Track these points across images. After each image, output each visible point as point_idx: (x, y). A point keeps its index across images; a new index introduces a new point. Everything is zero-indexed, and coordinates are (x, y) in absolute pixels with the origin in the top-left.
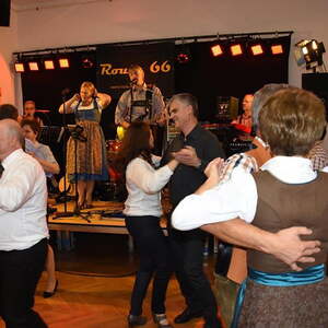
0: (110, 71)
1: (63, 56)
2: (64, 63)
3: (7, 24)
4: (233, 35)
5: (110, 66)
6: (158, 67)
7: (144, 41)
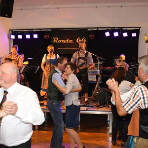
0: (57, 41)
1: (35, 33)
2: (36, 36)
4: (114, 28)
5: (57, 39)
6: (80, 40)
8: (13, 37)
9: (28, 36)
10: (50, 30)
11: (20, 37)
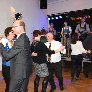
0: (73, 19)
2: (61, 17)
3: (46, 8)
6: (87, 17)
7: (82, 10)
8: (49, 19)
9: (57, 18)
10: (69, 13)
11: (53, 18)
